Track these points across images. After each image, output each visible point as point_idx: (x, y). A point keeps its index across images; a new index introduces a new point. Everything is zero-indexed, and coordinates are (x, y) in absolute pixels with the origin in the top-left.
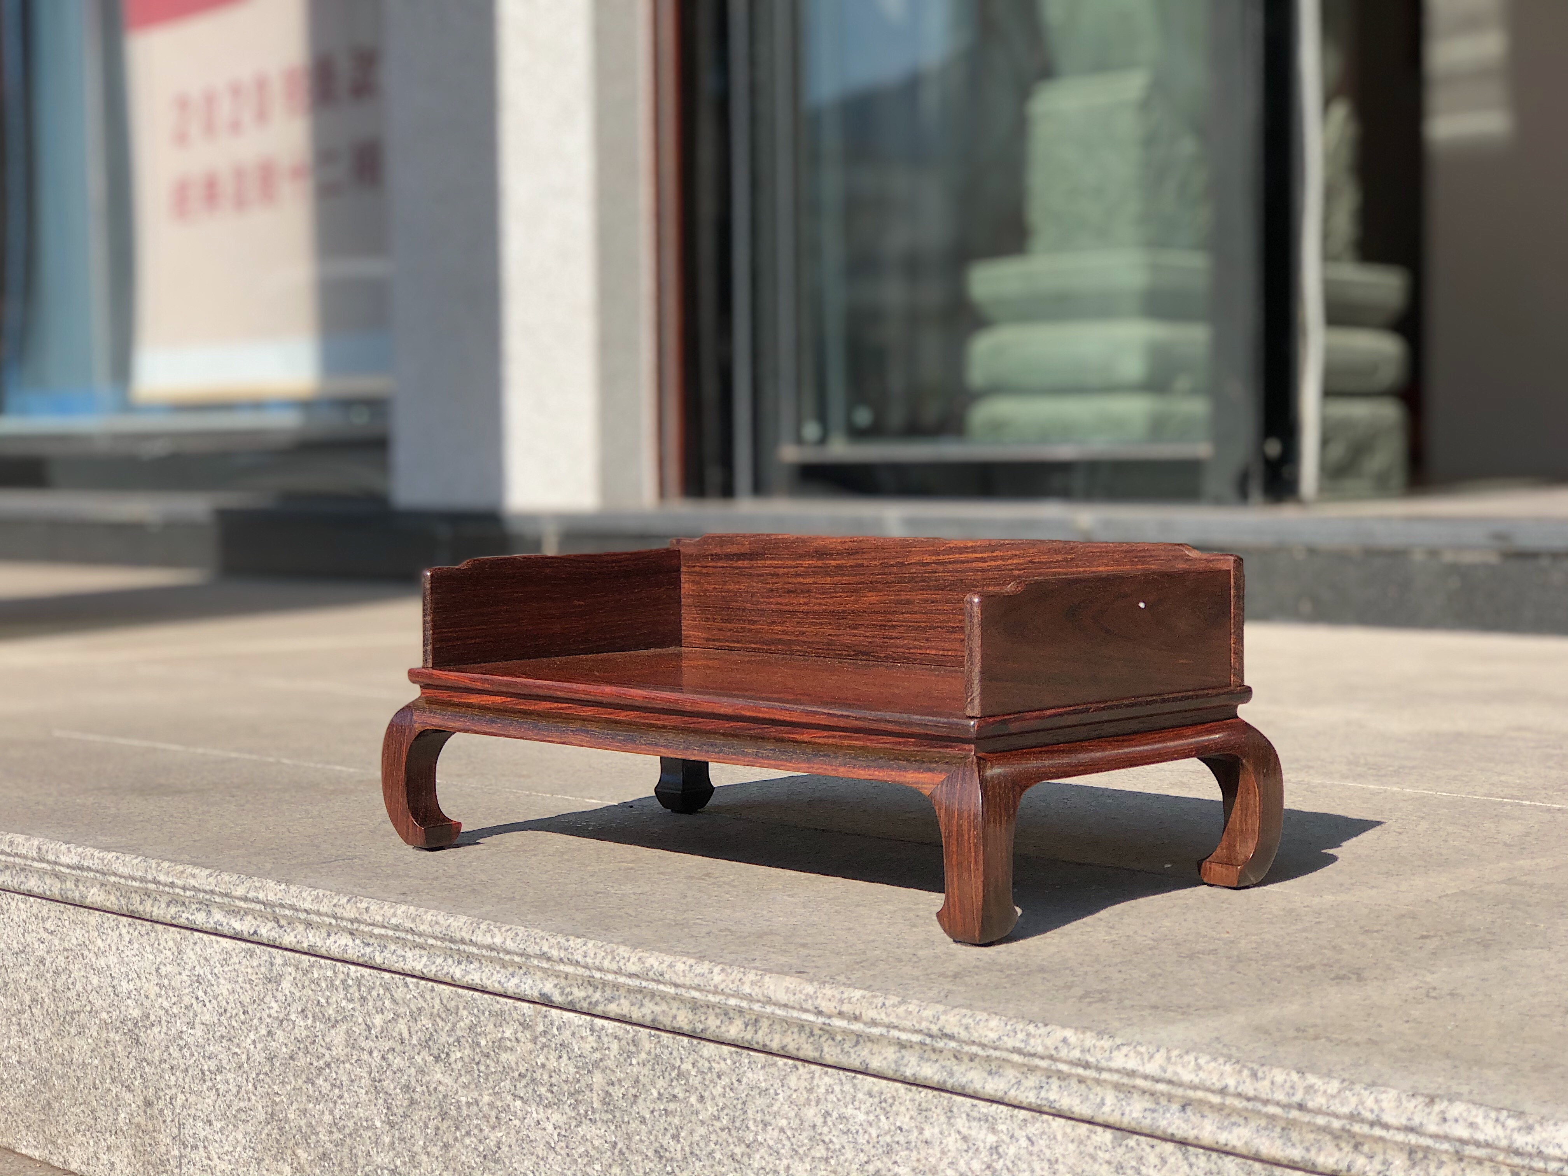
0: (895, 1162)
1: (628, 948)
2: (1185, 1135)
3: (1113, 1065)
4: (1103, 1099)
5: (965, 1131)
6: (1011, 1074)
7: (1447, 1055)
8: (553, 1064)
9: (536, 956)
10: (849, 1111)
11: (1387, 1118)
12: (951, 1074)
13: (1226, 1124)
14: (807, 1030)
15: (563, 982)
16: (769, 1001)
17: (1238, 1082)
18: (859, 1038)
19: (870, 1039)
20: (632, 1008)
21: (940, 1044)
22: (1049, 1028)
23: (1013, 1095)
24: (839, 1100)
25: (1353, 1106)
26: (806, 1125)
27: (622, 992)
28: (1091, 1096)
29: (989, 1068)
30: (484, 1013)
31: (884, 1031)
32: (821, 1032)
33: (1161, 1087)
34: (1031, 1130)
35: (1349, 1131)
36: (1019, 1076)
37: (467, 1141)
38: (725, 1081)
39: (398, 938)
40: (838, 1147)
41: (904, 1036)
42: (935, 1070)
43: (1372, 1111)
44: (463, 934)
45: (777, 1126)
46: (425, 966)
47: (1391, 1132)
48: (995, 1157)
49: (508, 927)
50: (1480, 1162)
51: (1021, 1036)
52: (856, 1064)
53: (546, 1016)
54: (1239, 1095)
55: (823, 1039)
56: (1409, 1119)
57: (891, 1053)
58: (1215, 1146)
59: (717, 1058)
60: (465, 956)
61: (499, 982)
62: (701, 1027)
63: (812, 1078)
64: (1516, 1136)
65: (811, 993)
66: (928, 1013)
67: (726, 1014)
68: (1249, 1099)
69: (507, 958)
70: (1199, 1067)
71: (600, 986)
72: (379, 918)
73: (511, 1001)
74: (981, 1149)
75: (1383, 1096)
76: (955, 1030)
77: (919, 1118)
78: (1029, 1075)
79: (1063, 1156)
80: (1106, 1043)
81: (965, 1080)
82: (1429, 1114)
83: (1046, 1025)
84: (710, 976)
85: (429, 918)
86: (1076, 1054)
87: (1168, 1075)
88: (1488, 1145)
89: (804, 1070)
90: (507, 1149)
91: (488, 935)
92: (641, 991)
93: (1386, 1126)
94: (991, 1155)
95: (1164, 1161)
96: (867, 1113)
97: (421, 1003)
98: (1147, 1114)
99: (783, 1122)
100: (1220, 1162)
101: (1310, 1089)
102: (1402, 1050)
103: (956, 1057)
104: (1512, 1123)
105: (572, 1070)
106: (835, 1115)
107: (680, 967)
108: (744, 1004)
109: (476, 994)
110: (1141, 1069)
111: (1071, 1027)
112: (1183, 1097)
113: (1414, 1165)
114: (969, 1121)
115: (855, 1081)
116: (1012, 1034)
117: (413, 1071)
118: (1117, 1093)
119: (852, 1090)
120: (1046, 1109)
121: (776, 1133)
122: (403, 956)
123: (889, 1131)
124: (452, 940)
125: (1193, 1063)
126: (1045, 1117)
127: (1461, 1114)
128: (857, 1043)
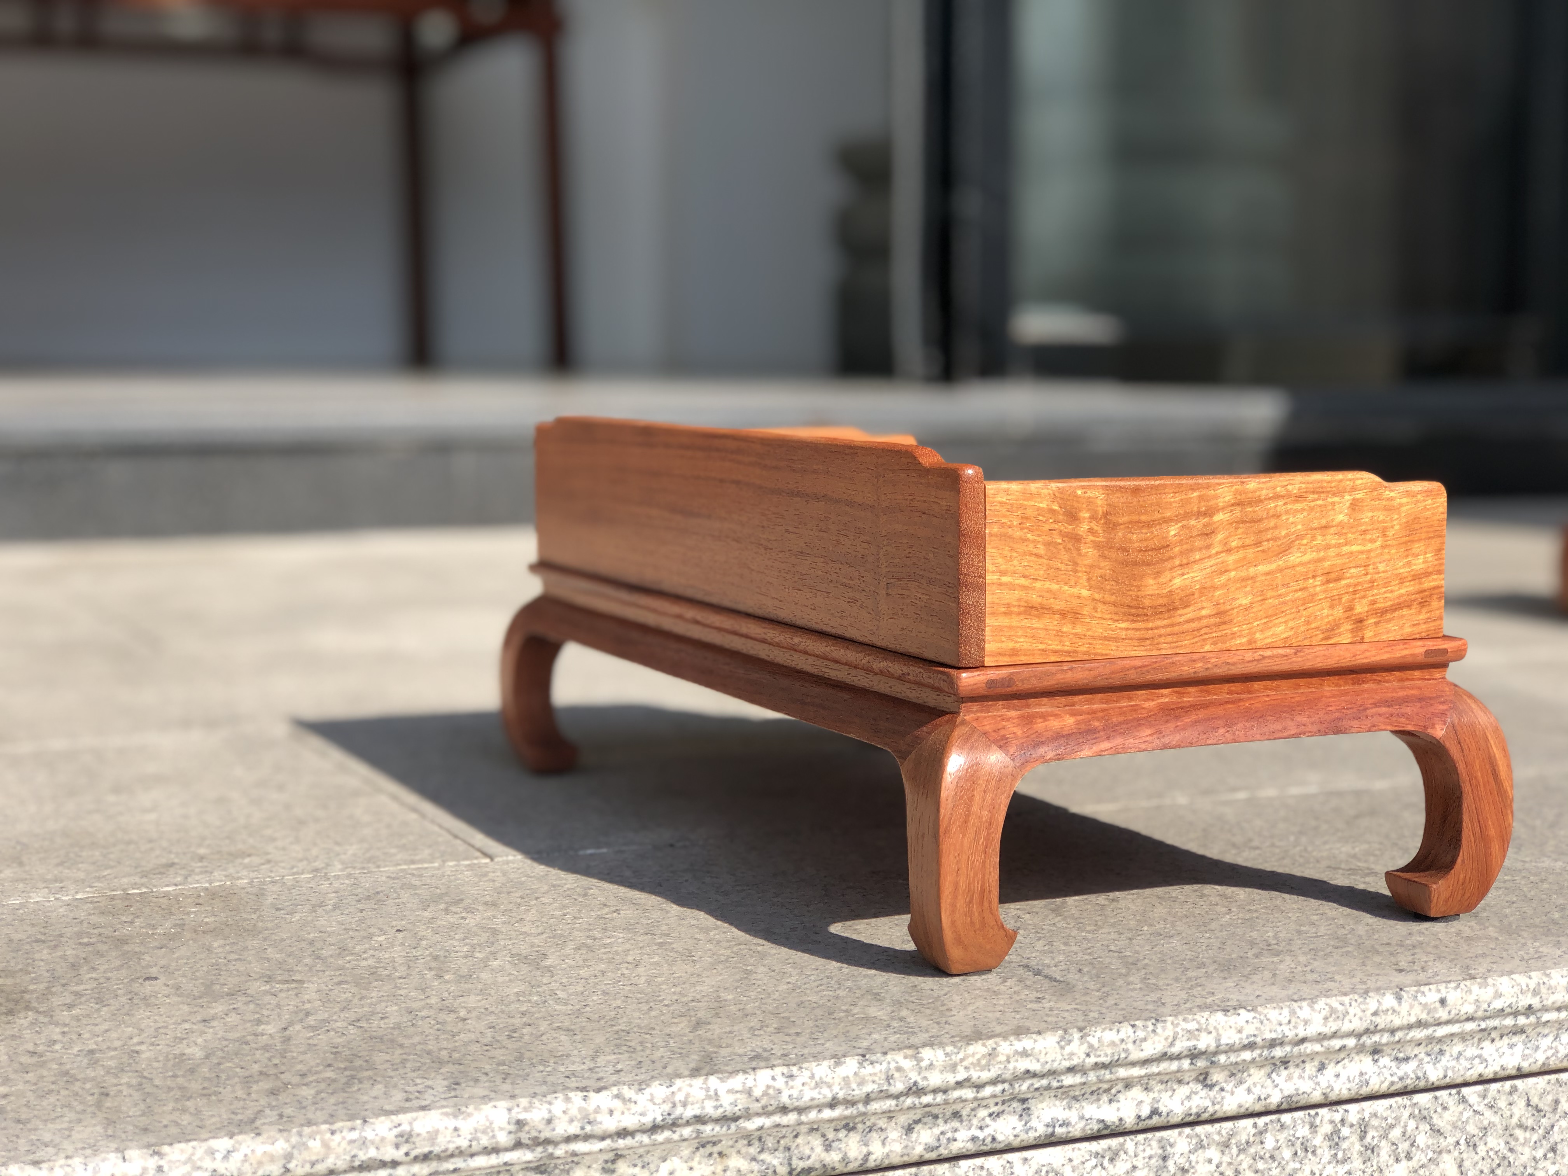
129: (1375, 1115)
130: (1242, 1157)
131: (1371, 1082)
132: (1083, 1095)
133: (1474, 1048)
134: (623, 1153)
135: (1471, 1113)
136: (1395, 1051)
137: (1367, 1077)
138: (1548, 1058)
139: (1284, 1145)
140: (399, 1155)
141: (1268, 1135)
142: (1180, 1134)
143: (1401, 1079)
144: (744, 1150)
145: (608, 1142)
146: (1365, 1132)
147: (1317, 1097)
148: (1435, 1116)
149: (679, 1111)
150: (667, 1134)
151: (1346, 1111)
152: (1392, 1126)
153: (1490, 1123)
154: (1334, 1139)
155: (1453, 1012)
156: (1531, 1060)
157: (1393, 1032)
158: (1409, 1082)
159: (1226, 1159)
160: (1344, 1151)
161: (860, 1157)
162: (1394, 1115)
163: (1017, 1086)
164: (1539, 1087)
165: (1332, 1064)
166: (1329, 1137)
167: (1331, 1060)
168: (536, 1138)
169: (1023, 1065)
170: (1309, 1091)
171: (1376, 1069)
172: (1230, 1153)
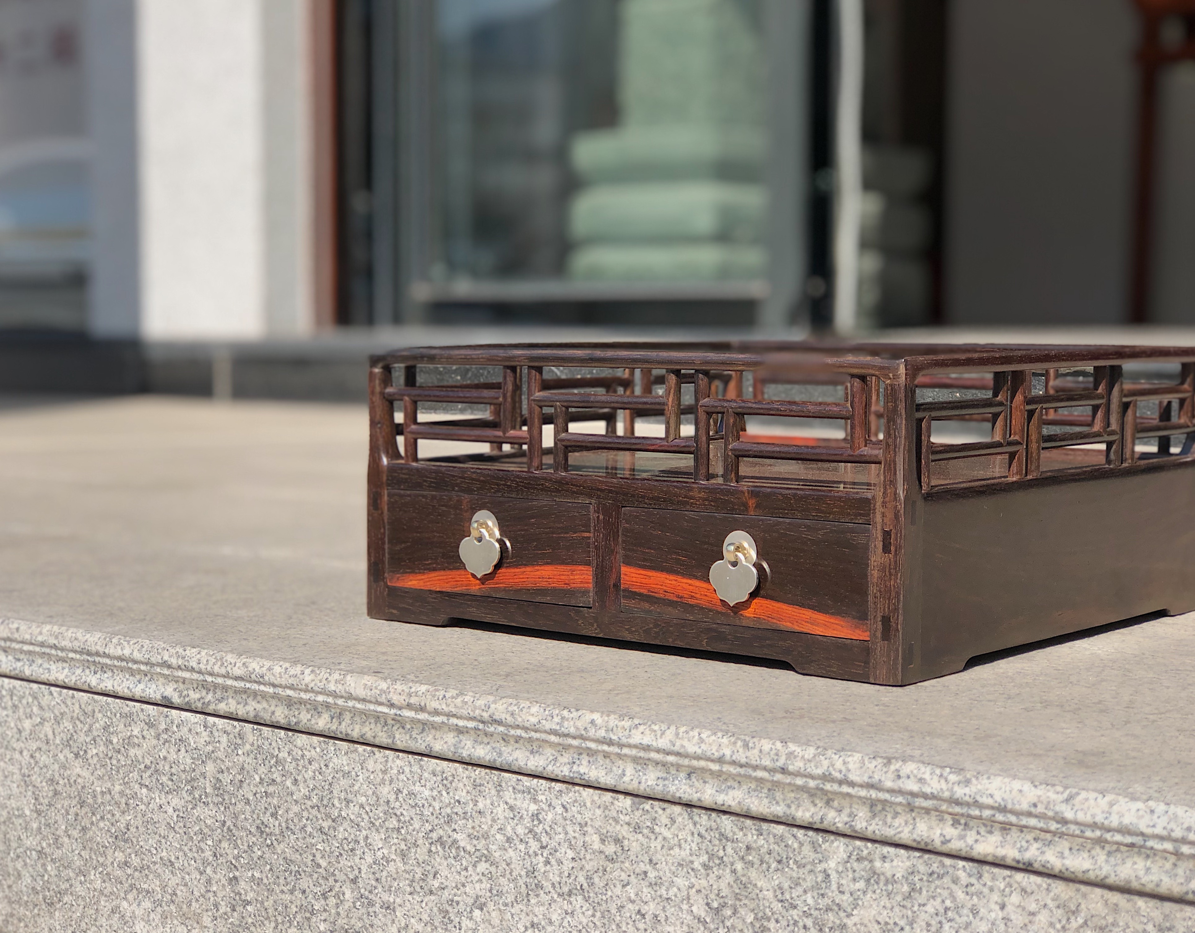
0: (455, 830)
1: (235, 655)
2: (690, 798)
3: (632, 741)
4: (624, 771)
5: (511, 802)
6: (549, 752)
7: (906, 729)
8: (172, 756)
9: (158, 665)
10: (417, 788)
11: (852, 777)
12: (500, 754)
13: (723, 788)
14: (382, 720)
15: (182, 686)
16: (350, 697)
17: (733, 752)
18: (425, 726)
19: (434, 726)
20: (238, 706)
21: (492, 729)
22: (580, 713)
23: (552, 770)
24: (408, 779)
25: (826, 768)
26: (381, 801)
27: (230, 693)
28: (614, 769)
29: (531, 748)
30: (115, 715)
31: (445, 719)
32: (393, 722)
33: (671, 759)
34: (565, 799)
35: (822, 789)
36: (554, 753)
37: (101, 824)
38: (315, 766)
39: (44, 653)
40: (407, 818)
41: (461, 723)
42: (487, 751)
43: (840, 772)
44: (98, 648)
45: (358, 803)
46: (67, 676)
47: (856, 789)
48: (536, 822)
49: (135, 641)
50: (927, 811)
51: (557, 719)
52: (422, 748)
53: (167, 716)
54: (733, 763)
55: (395, 728)
56: (870, 777)
57: (450, 738)
58: (714, 807)
59: (308, 747)
60: (100, 666)
61: (128, 688)
62: (295, 720)
63: (387, 761)
64: (956, 788)
65: (385, 688)
66: (481, 703)
67: (315, 708)
68: (741, 766)
69: (135, 667)
70: (702, 741)
71: (212, 689)
72: (27, 637)
73: (138, 704)
74: (525, 816)
75: (850, 759)
76: (503, 716)
77: (474, 792)
78: (563, 753)
79: (592, 819)
80: (627, 723)
81: (511, 759)
82: (886, 772)
83: (577, 710)
84: (301, 677)
85: (70, 635)
86: (602, 733)
87: (676, 748)
88: (933, 797)
89: (379, 754)
90: (135, 830)
91: (119, 648)
92: (245, 692)
93: (852, 784)
94: (533, 821)
95: (673, 821)
96: (432, 790)
97: (63, 708)
98: (660, 782)
99: (363, 800)
100: (718, 819)
101: (791, 755)
102: (870, 725)
103: (504, 739)
104: (953, 778)
105: (189, 761)
106: (405, 792)
107: (277, 669)
108: (330, 700)
109: (110, 700)
110: (654, 744)
111: (598, 712)
112: (688, 766)
113: (874, 816)
114: (514, 793)
115: (422, 763)
116: (549, 718)
117: (56, 766)
118: (635, 766)
119: (419, 771)
120: (578, 781)
121: (357, 808)
122: (49, 669)
123: (450, 803)
124: (89, 653)
125: (697, 737)
126: (577, 788)
127: (912, 772)
128: (423, 730)
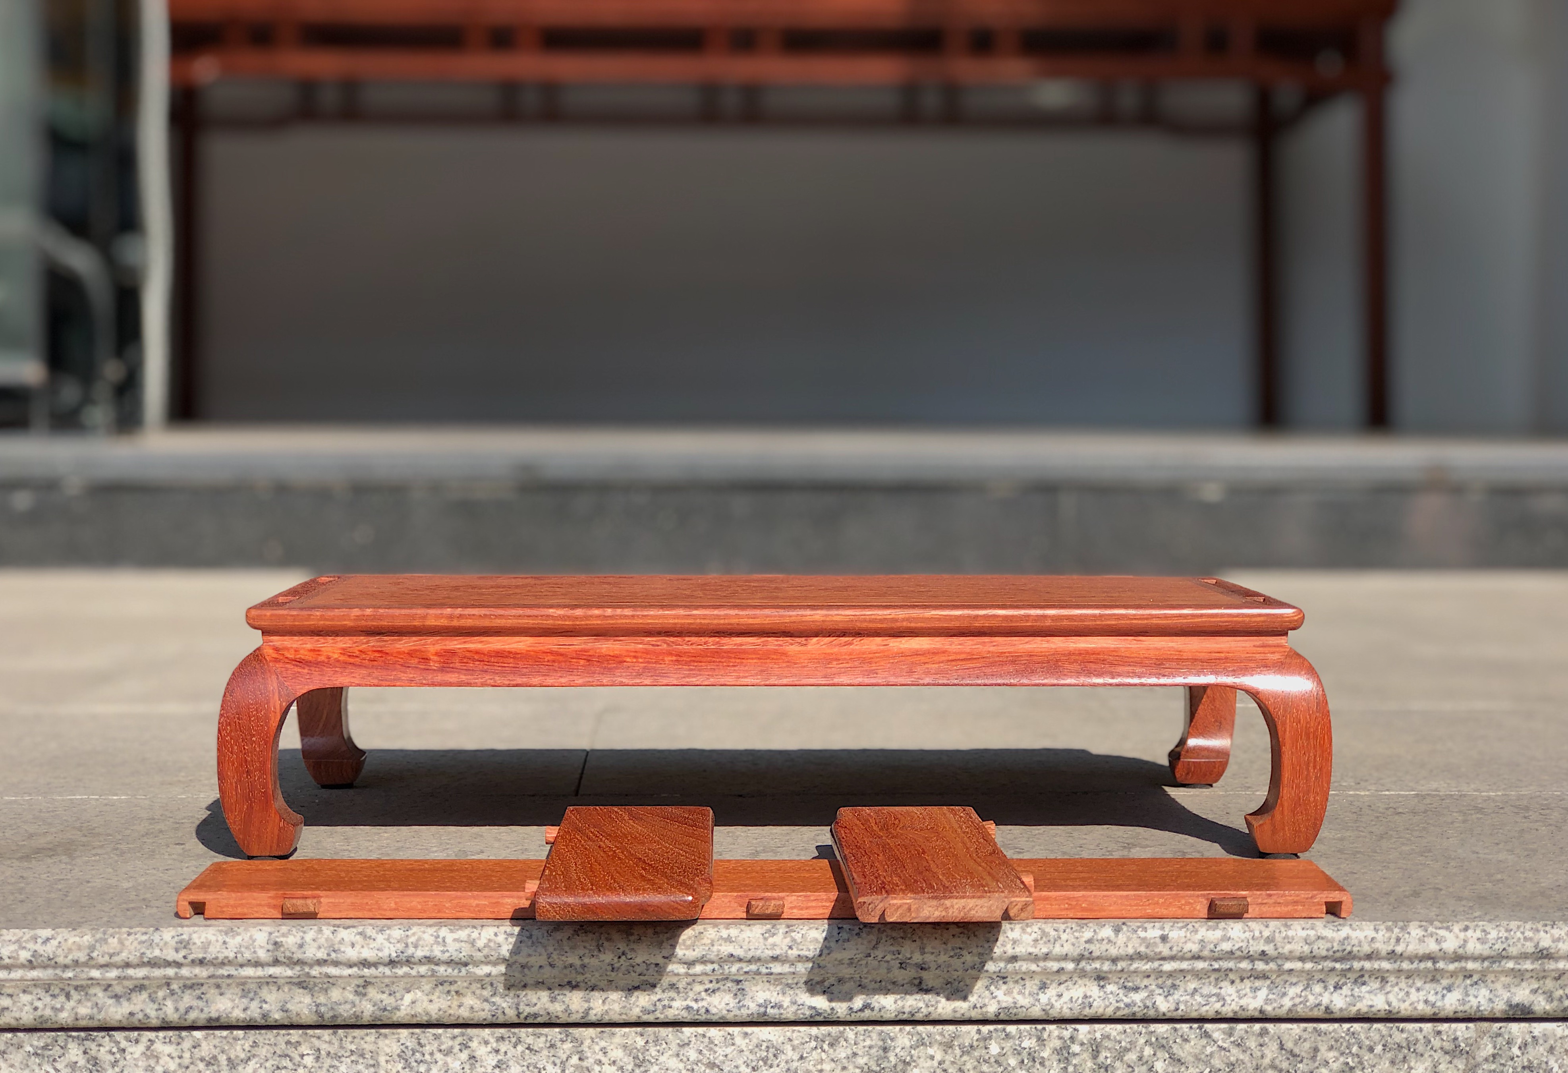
15: (1549, 984)
129: (1107, 1037)
130: (965, 1058)
131: (1095, 1004)
132: (797, 984)
133: (1211, 987)
134: (373, 980)
135: (1215, 1048)
136: (1122, 980)
137: (1091, 1000)
138: (1294, 1005)
139: (1009, 1053)
140: (179, 957)
141: (993, 1042)
142: (901, 1030)
143: (1127, 1006)
144: (478, 992)
145: (355, 969)
146: (1098, 1052)
147: (1036, 1012)
148: (1175, 1047)
149: (411, 950)
150: (406, 969)
151: (1075, 1029)
152: (1129, 1050)
153: (1237, 1060)
154: (1064, 1054)
155: (1175, 949)
156: (1275, 1005)
157: (1114, 960)
158: (1136, 1009)
159: (949, 1058)
160: (1075, 1066)
161: (581, 1011)
162: (1128, 1040)
163: (726, 967)
164: (1293, 1033)
165: (1054, 985)
166: (1057, 1051)
167: (1052, 981)
168: (290, 958)
169: (727, 949)
170: (1028, 1005)
171: (1102, 994)
172: (953, 1053)
